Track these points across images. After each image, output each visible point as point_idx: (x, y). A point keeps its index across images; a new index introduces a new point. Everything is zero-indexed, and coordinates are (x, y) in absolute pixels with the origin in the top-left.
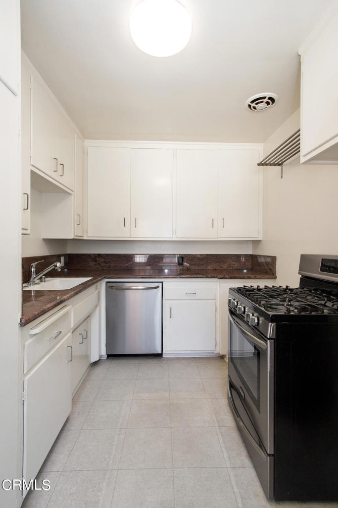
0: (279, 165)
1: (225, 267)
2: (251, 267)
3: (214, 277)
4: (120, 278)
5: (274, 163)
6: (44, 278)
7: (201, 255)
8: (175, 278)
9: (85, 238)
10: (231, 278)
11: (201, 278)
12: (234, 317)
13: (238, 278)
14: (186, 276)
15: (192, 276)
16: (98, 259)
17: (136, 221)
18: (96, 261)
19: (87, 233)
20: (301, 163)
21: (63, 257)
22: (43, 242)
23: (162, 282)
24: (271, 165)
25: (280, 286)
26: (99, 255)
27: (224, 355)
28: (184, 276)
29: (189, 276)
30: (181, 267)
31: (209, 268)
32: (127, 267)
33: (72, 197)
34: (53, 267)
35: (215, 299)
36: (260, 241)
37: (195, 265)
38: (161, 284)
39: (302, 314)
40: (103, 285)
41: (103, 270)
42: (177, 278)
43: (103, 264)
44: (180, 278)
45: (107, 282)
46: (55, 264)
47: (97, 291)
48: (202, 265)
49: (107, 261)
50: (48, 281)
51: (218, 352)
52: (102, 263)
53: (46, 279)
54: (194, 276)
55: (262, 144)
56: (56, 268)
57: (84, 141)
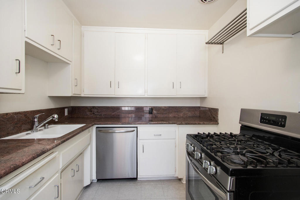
0: (221, 44)
1: (182, 115)
2: (199, 115)
3: (174, 123)
4: (106, 124)
5: (217, 42)
6: (48, 126)
7: (165, 107)
8: (146, 124)
9: (82, 95)
10: (186, 124)
11: (165, 124)
12: (191, 158)
13: (191, 124)
14: (154, 123)
15: (159, 123)
16: (93, 110)
17: (119, 83)
18: (91, 112)
19: (84, 91)
20: (248, 35)
21: (67, 109)
22: (49, 99)
23: (137, 127)
24: (215, 44)
25: (226, 133)
26: (93, 107)
27: (181, 178)
28: (153, 123)
29: (156, 123)
30: (151, 115)
31: (171, 116)
32: (113, 115)
33: (71, 65)
34: (52, 118)
35: (175, 139)
36: (206, 97)
37: (160, 114)
38: (136, 128)
39: (258, 168)
40: (94, 129)
41: (96, 117)
42: (148, 124)
43: (96, 114)
44: (150, 124)
45: (97, 128)
46: (53, 116)
47: (90, 134)
48: (166, 113)
49: (99, 111)
50: (51, 127)
51: (177, 176)
52: (96, 112)
53: (49, 126)
54: (160, 123)
55: (208, 31)
56: (54, 119)
57: (81, 27)
